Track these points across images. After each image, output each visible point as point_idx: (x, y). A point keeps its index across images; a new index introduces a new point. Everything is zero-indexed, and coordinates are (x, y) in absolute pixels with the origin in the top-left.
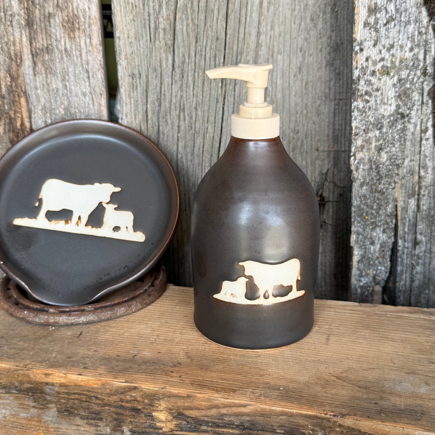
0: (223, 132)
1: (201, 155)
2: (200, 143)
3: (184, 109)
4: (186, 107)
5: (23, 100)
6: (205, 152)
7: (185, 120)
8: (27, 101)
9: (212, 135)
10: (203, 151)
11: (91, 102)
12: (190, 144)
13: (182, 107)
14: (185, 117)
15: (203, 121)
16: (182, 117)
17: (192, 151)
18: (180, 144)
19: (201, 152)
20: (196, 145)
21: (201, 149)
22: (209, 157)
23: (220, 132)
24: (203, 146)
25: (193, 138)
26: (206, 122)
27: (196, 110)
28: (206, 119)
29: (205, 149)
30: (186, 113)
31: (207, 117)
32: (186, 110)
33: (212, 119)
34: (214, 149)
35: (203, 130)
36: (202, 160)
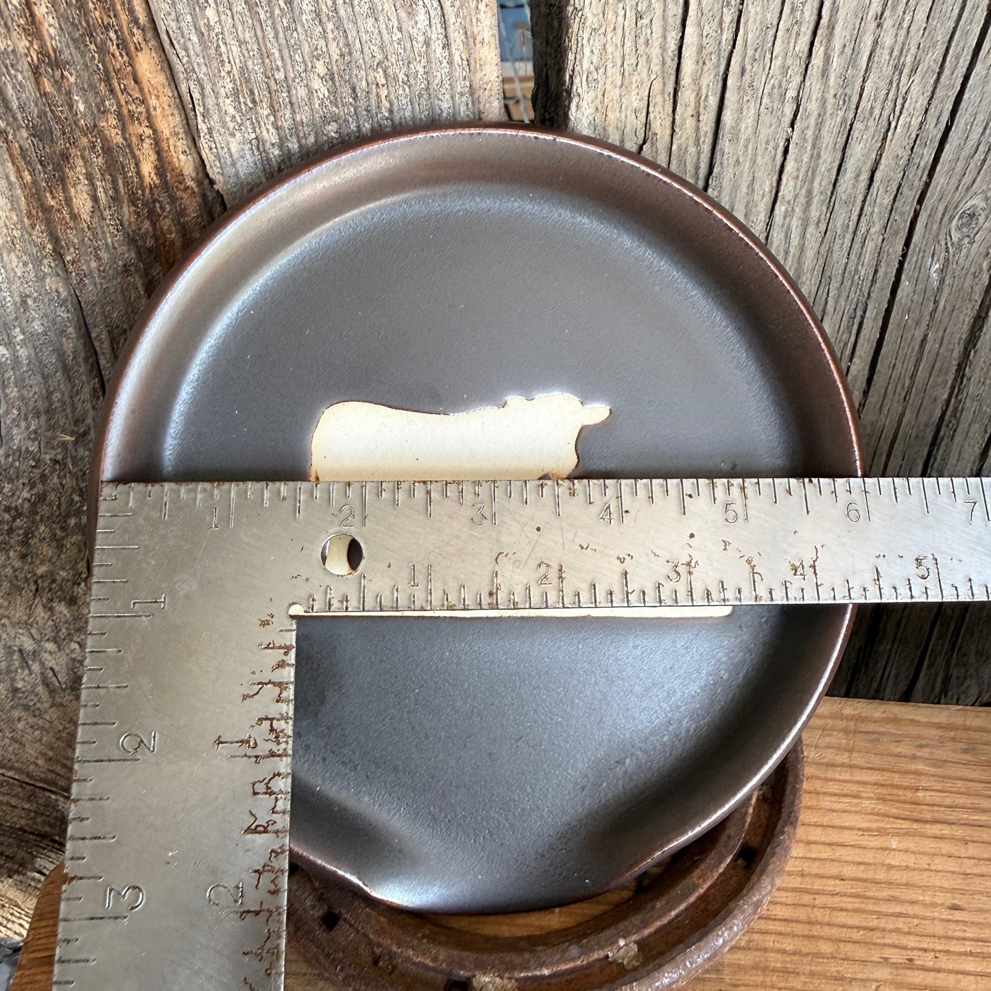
0: (963, 105)
1: (861, 198)
2: (867, 156)
3: (831, 27)
4: (841, 16)
5: (146, 63)
6: (876, 184)
7: (825, 73)
8: (168, 67)
9: (915, 123)
10: (871, 179)
11: (436, 33)
12: (828, 160)
13: (824, 21)
14: (827, 59)
15: (898, 69)
16: (817, 60)
17: (831, 187)
18: (790, 166)
19: (863, 185)
20: (850, 165)
21: (865, 176)
22: (887, 200)
23: (949, 106)
24: (877, 163)
25: (842, 141)
26: (906, 71)
27: (879, 25)
28: (909, 60)
29: (878, 175)
30: (837, 43)
31: (913, 50)
32: (838, 29)
33: (931, 60)
34: (911, 172)
35: (889, 104)
36: (860, 215)
